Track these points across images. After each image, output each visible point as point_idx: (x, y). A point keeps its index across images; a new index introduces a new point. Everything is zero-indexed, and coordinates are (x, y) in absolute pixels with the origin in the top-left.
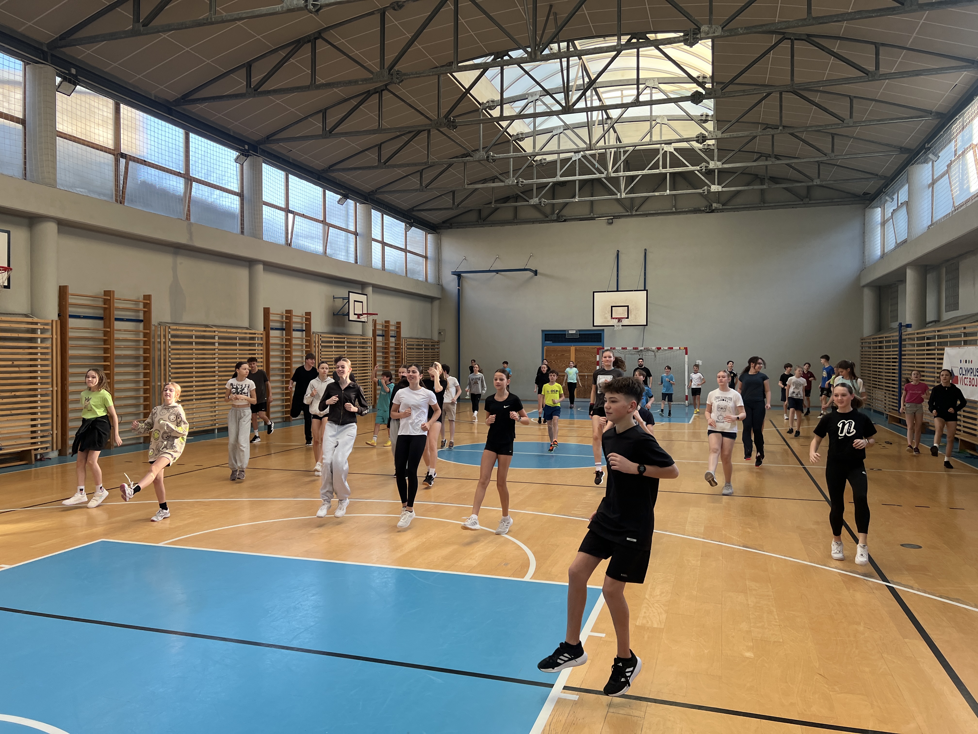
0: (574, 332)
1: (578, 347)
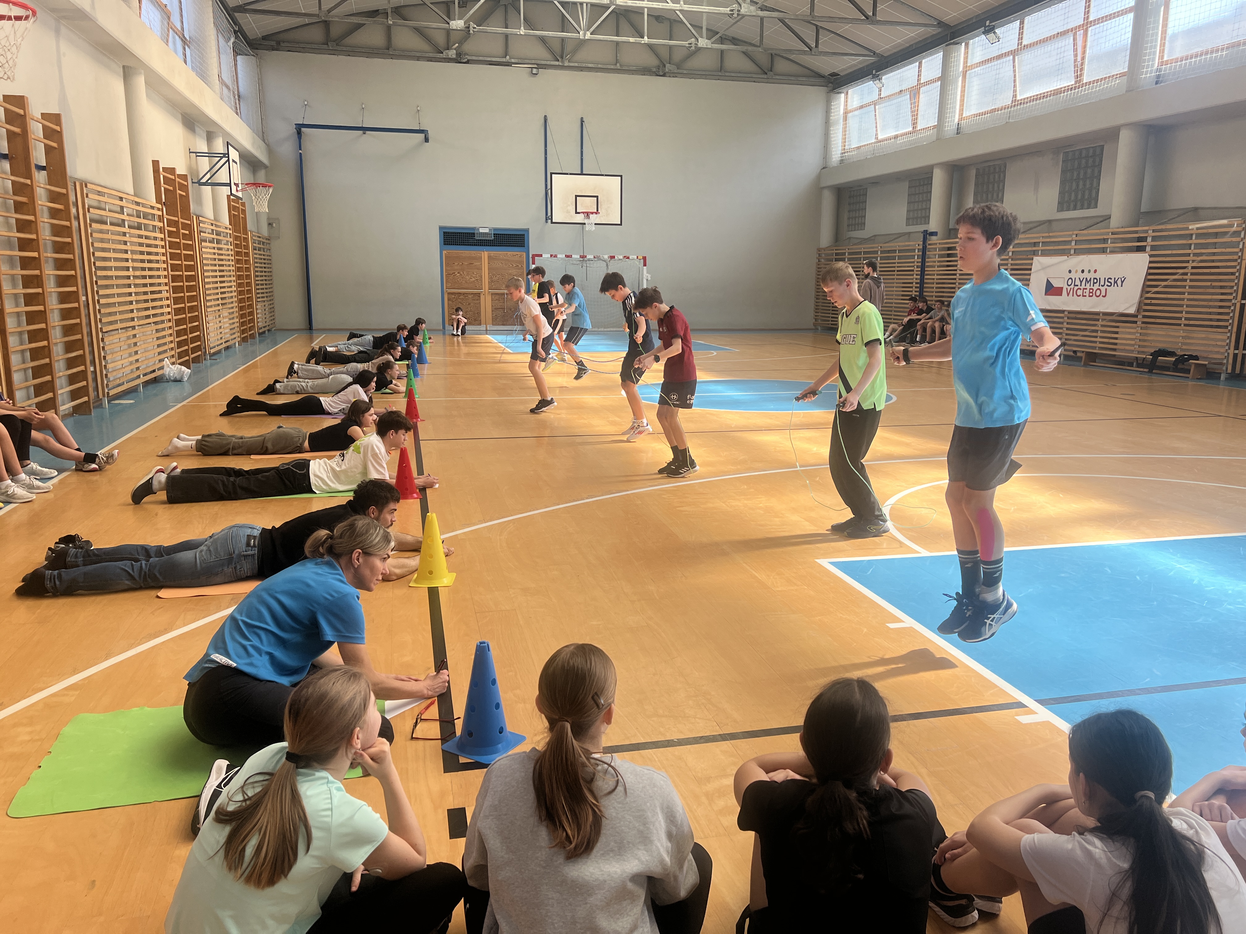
0: (487, 231)
1: (493, 253)
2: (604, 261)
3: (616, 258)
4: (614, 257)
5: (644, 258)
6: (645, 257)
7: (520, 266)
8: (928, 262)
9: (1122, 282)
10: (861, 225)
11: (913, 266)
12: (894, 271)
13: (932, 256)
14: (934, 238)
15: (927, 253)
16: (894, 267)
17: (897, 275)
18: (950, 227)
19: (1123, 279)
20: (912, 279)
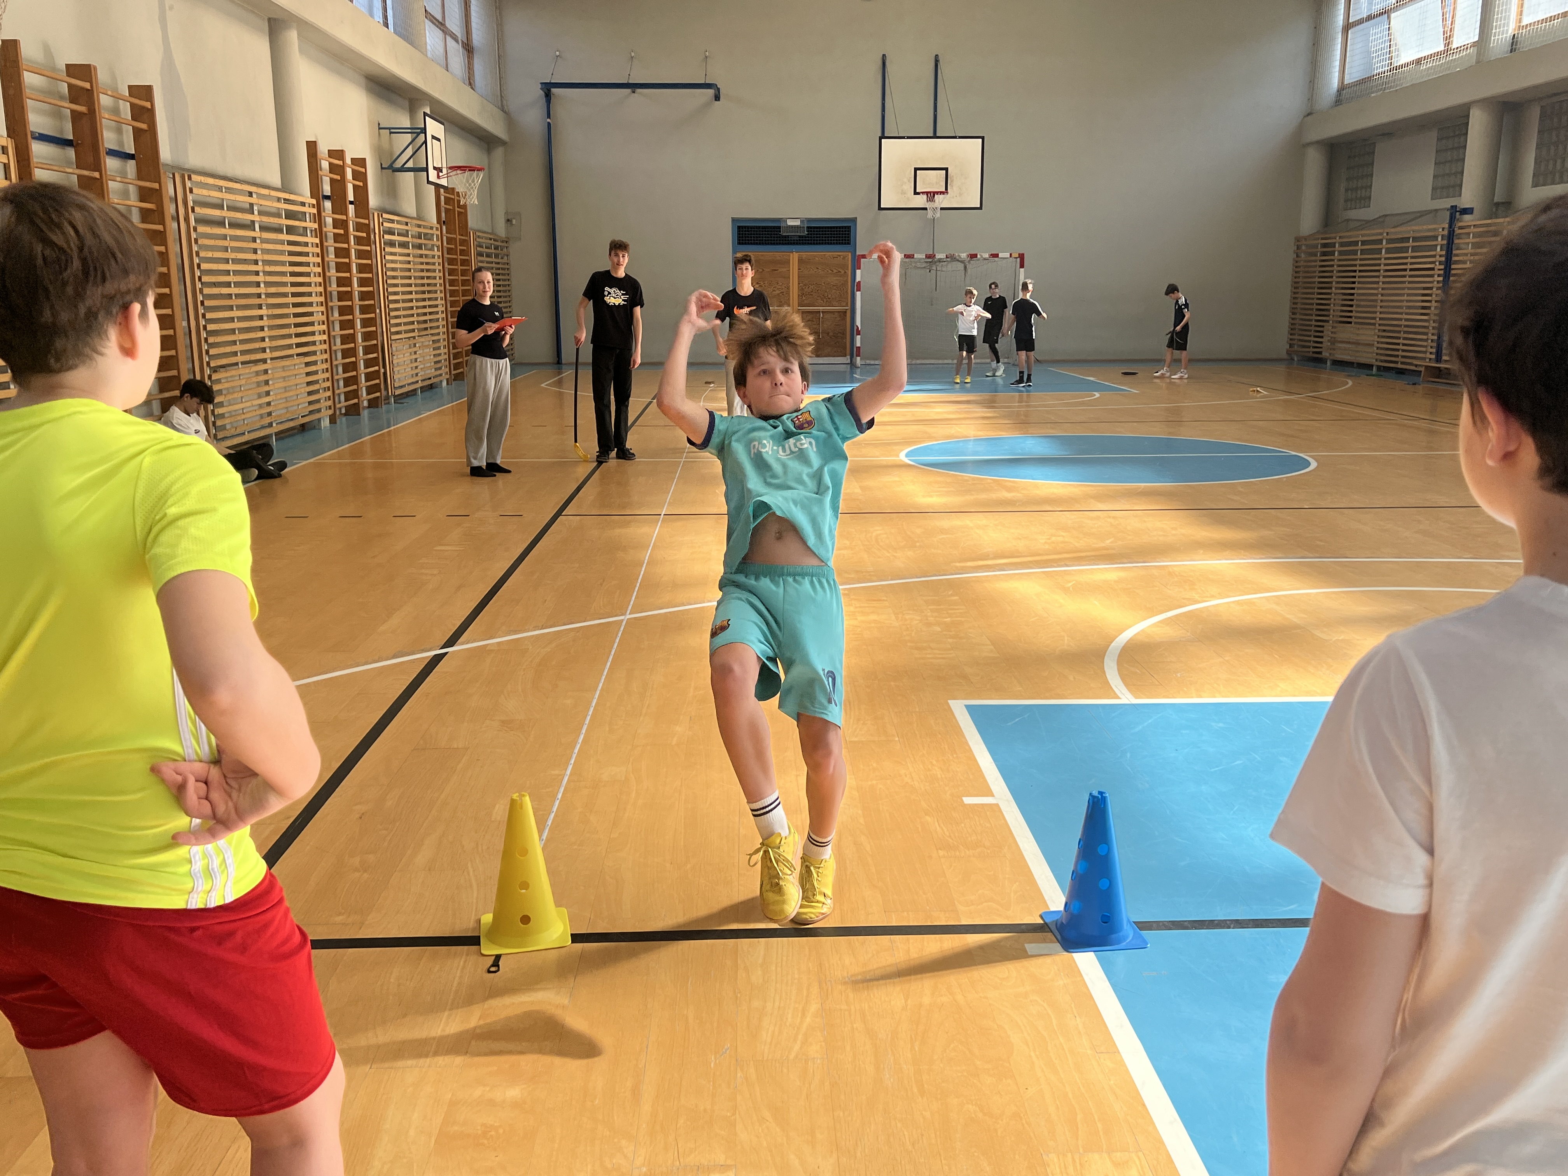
0: (797, 223)
1: (804, 255)
2: (962, 262)
3: (979, 256)
4: (976, 256)
5: (1022, 257)
6: (1023, 255)
7: (843, 272)
8: (1457, 255)
10: (1365, 201)
11: (1434, 263)
12: (1405, 270)
13: (1462, 246)
14: (1467, 217)
15: (1456, 241)
16: (1406, 264)
17: (1410, 276)
18: (1496, 200)
20: (1432, 282)
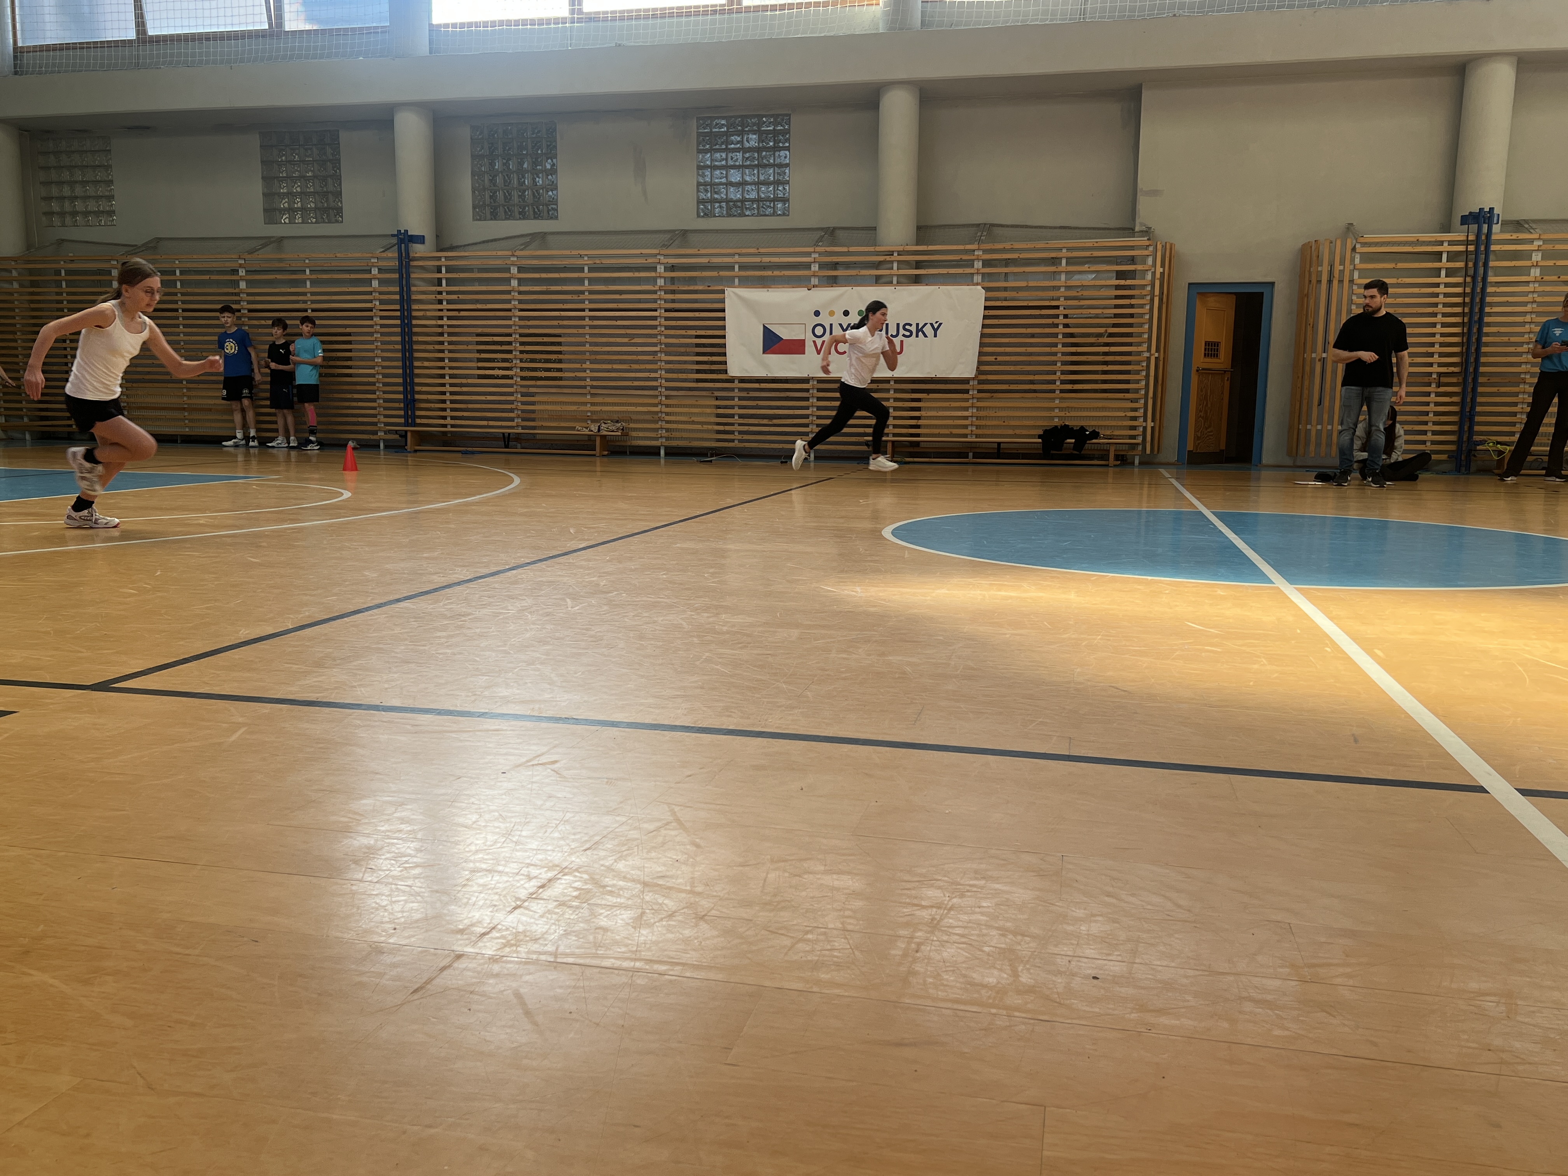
9: (936, 330)
11: (369, 301)
15: (412, 276)
16: (302, 302)
19: (936, 326)
